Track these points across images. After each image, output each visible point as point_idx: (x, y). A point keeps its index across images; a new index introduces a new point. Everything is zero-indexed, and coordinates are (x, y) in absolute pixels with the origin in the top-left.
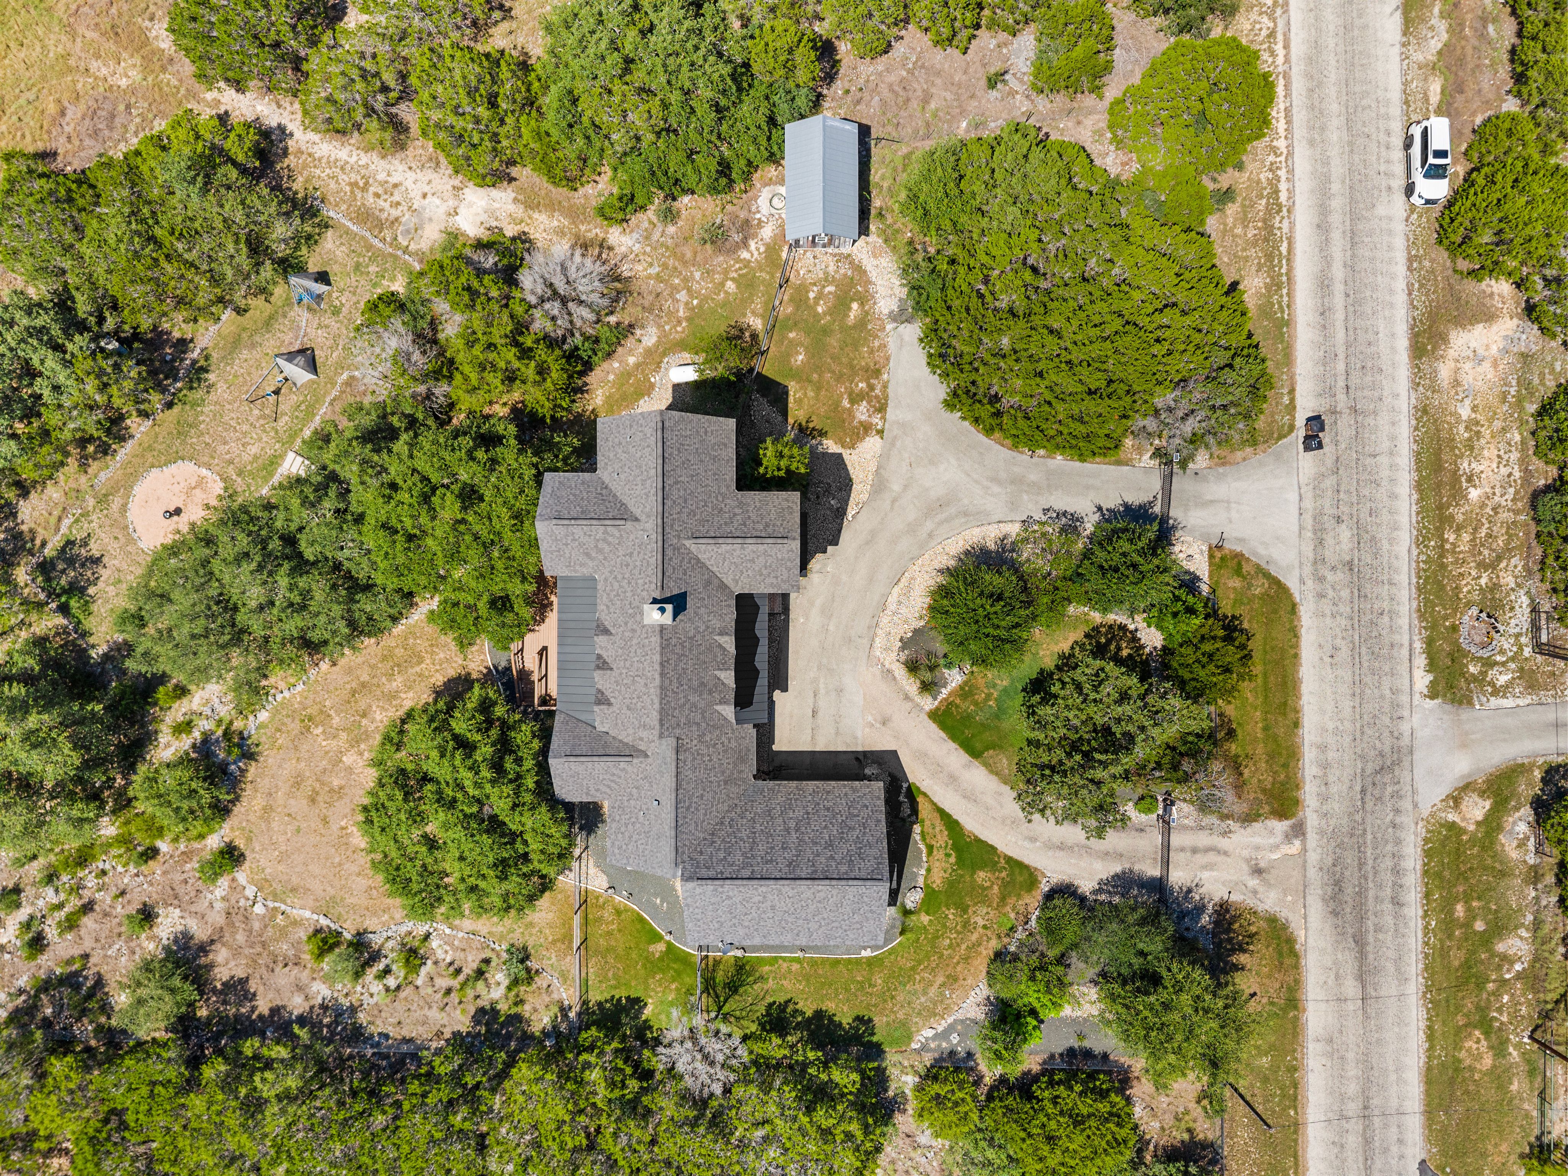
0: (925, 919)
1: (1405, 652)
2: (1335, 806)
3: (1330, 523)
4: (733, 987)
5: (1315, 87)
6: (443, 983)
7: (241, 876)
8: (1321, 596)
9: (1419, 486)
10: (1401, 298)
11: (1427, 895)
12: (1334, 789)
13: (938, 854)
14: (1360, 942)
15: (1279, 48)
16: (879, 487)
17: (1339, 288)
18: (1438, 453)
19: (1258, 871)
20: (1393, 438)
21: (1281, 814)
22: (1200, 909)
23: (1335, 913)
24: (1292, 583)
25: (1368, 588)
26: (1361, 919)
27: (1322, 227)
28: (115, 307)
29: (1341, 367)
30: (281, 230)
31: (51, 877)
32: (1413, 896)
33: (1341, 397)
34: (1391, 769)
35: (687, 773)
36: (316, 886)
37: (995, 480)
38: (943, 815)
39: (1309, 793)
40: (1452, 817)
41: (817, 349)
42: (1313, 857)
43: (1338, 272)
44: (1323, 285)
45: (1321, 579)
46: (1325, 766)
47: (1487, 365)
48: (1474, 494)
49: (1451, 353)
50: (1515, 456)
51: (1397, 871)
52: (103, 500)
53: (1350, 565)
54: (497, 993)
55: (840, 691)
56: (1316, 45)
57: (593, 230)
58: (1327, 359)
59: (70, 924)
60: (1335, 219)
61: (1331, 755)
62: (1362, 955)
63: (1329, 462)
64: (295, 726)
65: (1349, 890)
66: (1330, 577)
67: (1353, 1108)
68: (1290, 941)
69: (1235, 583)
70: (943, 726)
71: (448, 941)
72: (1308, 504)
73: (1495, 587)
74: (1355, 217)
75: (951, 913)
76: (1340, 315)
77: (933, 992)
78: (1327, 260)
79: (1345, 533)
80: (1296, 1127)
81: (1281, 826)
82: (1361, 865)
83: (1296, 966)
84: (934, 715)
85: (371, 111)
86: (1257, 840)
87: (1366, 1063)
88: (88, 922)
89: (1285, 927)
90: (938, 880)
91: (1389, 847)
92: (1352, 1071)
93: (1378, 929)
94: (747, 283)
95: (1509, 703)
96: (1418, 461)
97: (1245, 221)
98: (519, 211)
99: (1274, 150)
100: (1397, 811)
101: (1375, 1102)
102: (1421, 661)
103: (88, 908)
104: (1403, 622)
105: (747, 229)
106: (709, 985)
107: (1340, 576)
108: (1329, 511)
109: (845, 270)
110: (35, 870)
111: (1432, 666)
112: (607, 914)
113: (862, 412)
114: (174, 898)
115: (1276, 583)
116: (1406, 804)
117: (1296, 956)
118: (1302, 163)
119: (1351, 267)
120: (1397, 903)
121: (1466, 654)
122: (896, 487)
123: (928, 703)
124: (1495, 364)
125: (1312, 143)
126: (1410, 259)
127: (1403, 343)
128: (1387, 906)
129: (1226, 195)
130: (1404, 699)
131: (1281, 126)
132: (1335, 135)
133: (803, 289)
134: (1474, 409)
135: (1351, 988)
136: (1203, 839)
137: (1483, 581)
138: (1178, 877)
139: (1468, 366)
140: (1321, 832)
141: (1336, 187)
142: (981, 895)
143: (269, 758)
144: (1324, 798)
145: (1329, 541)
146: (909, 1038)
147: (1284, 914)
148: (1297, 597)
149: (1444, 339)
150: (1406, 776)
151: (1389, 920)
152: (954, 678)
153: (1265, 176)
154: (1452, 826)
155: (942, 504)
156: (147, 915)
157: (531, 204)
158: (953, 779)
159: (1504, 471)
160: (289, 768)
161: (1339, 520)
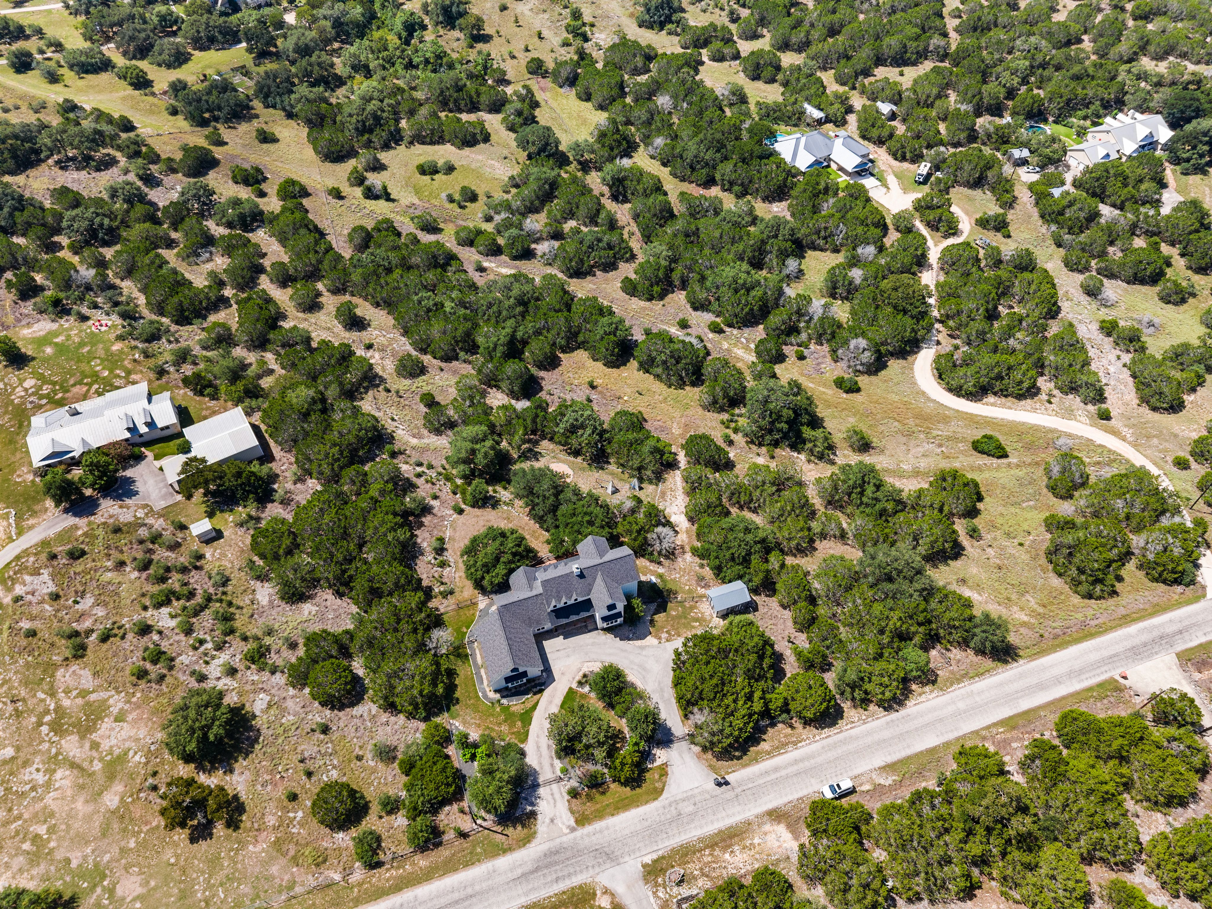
0: (498, 709)
1: (656, 848)
2: (587, 841)
3: (692, 801)
4: (459, 656)
5: (844, 742)
6: (436, 575)
7: (455, 516)
8: (664, 808)
9: (720, 832)
10: (785, 800)
11: (564, 892)
12: (593, 838)
13: (522, 706)
14: (537, 870)
15: (849, 726)
16: (642, 648)
17: (778, 775)
18: (736, 835)
19: (552, 821)
20: (734, 814)
21: (577, 822)
22: (533, 804)
23: (545, 855)
24: (665, 795)
25: (674, 824)
26: (546, 867)
27: (796, 762)
28: (609, 443)
29: (750, 785)
30: (649, 473)
31: (440, 474)
32: (562, 886)
33: (740, 789)
34: (609, 858)
35: (530, 601)
36: (457, 534)
37: (659, 683)
38: (537, 704)
39: (588, 829)
40: (598, 893)
41: (678, 617)
42: (564, 839)
43: (783, 773)
44: (776, 769)
45: (670, 805)
46: (601, 831)
47: (777, 844)
48: (727, 856)
49: (775, 827)
50: (749, 868)
51: (569, 875)
52: (554, 457)
53: (680, 814)
54: (437, 590)
55: (568, 656)
56: (857, 738)
57: (687, 548)
58: (750, 779)
59: (427, 481)
60: (801, 765)
61: (606, 832)
62: (532, 872)
63: (714, 793)
64: (505, 516)
65: (556, 858)
66: (673, 808)
67: (469, 891)
68: (529, 841)
69: (657, 776)
70: (568, 693)
71: (450, 572)
72: (696, 791)
73: (695, 878)
74: (805, 772)
75: (503, 717)
76: (769, 779)
77: (473, 721)
78: (785, 767)
79: (691, 808)
80: (456, 870)
81: (572, 822)
82: (567, 859)
83: (520, 847)
84: (571, 689)
85: (693, 483)
86: (564, 816)
87: (491, 889)
88: (430, 485)
89: (534, 838)
90: (513, 709)
91: (578, 869)
92: (484, 885)
93: (544, 875)
94: (690, 591)
95: (652, 900)
96: (729, 828)
97: (785, 736)
98: (684, 529)
99: (814, 736)
100: (593, 867)
101: (474, 899)
102: (655, 856)
103: (433, 484)
104: (667, 844)
105: (707, 586)
106: (457, 648)
107: (674, 812)
108: (697, 799)
109: (708, 618)
110: (440, 470)
111: (655, 862)
112: (471, 612)
113: (664, 635)
114: (442, 503)
115: (663, 790)
116: (597, 870)
117: (524, 845)
118: (814, 747)
119: (787, 777)
120: (557, 880)
121: (664, 875)
122: (644, 653)
123: (574, 686)
124: (780, 847)
125: (823, 748)
126: (801, 798)
127: (770, 806)
128: (554, 876)
129: (792, 727)
130: (638, 854)
131: (824, 736)
132: (831, 755)
133: (696, 607)
134: (759, 844)
135: (519, 872)
136: (557, 796)
137: (696, 872)
138: (542, 791)
139: (774, 836)
140: (575, 839)
141: (812, 761)
142: (512, 725)
143: (494, 513)
144: (588, 835)
145: (685, 803)
146: (453, 718)
147: (539, 835)
148: (660, 799)
149: (779, 823)
150: (608, 865)
151: (549, 879)
152: (587, 689)
153: (804, 737)
154: (595, 894)
155: (644, 669)
156: (435, 497)
157: (687, 532)
158: (551, 702)
159: (741, 865)
160: (492, 518)
161: (695, 804)
